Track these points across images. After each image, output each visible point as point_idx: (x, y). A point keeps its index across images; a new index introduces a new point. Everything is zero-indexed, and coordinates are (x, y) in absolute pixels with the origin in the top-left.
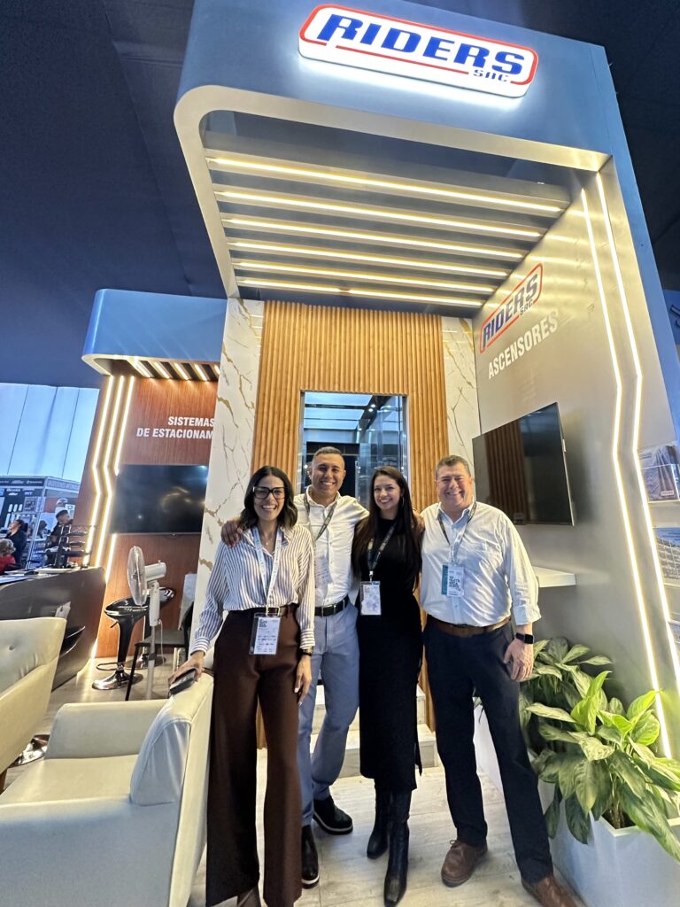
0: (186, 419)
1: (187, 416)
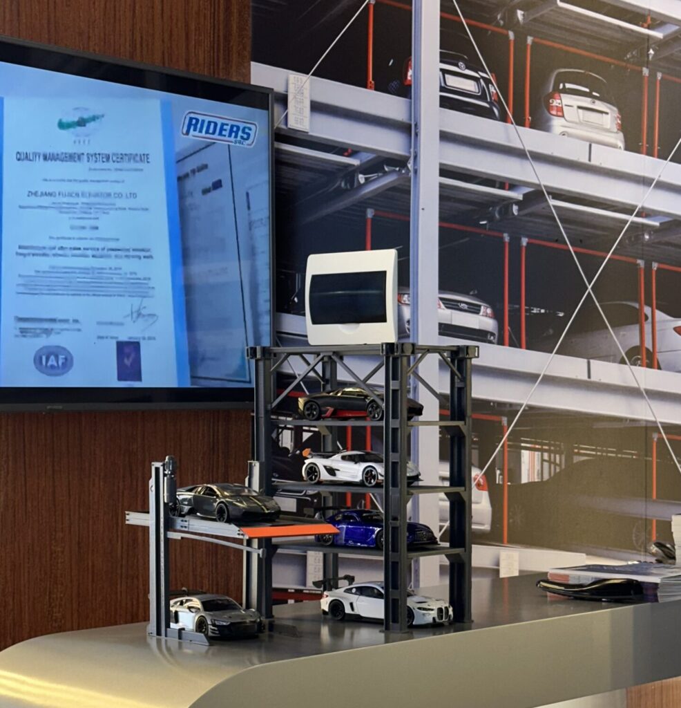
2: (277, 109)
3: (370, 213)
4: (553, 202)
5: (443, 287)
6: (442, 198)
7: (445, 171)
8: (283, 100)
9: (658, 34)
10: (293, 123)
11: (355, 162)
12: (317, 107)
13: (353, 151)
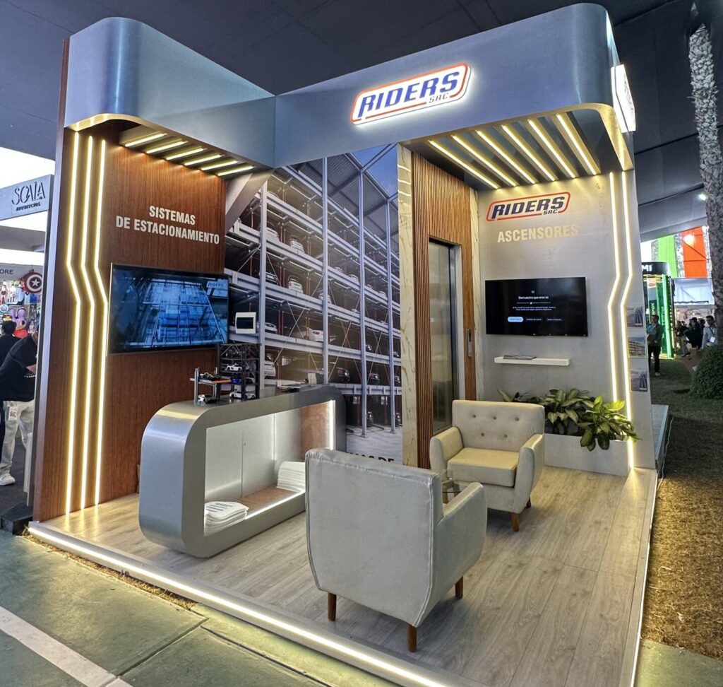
0: (168, 211)
1: (169, 209)
2: (230, 279)
3: (250, 304)
4: (289, 304)
5: (266, 321)
6: (266, 301)
7: (267, 296)
8: (231, 277)
9: (309, 270)
10: (233, 282)
11: (247, 292)
12: (239, 279)
13: (247, 290)
